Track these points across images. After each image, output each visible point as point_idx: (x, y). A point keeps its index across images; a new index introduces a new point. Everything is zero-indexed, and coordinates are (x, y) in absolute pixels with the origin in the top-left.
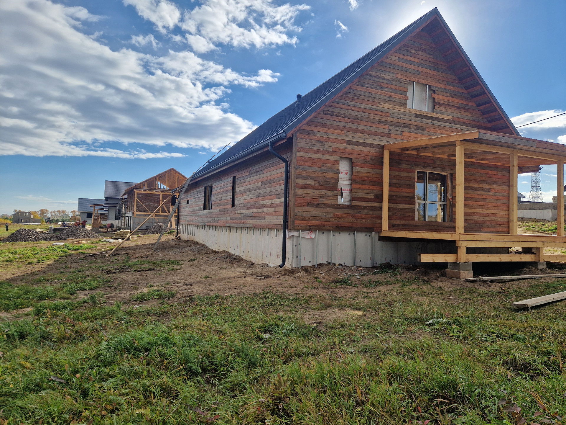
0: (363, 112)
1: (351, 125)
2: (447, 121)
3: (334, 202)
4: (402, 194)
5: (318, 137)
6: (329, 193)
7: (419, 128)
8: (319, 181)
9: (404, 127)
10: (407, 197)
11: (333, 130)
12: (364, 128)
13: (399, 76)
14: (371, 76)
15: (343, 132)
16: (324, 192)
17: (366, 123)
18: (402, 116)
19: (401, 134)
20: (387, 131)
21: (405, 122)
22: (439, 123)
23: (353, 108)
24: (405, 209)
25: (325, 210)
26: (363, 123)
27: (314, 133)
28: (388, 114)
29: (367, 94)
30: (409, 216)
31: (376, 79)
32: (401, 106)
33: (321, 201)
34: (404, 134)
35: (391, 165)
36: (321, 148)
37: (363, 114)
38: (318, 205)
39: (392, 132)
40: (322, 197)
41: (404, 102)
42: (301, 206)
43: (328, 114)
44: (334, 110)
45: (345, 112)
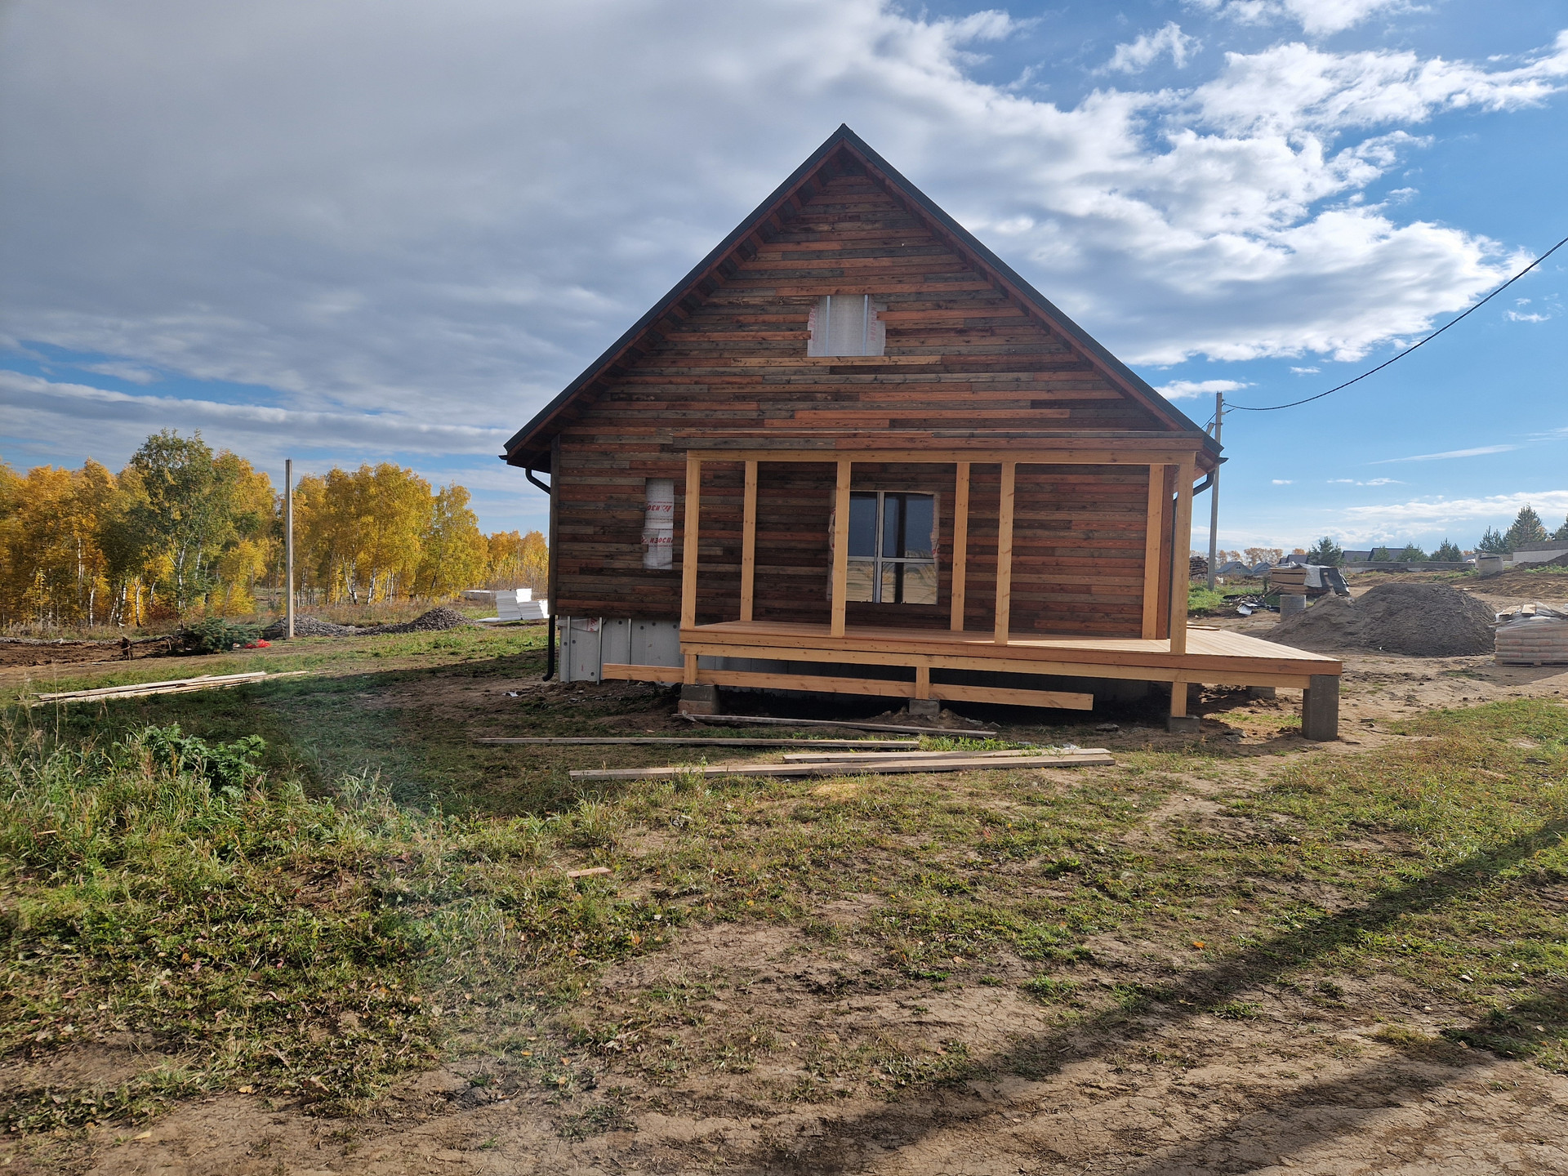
0: (696, 383)
1: (670, 414)
2: (922, 369)
3: (634, 565)
4: (793, 544)
5: (600, 445)
6: (624, 547)
7: (837, 396)
8: (603, 527)
9: (798, 399)
10: (805, 551)
11: (632, 429)
12: (699, 415)
13: (786, 292)
14: (716, 306)
15: (653, 429)
16: (613, 548)
17: (703, 405)
18: (793, 378)
19: (792, 417)
20: (754, 415)
21: (800, 388)
22: (898, 378)
23: (674, 380)
24: (800, 577)
25: (615, 581)
26: (696, 405)
27: (592, 438)
28: (759, 379)
29: (705, 346)
30: (811, 591)
31: (726, 311)
32: (790, 356)
33: (606, 563)
34: (799, 415)
35: (760, 485)
36: (607, 464)
37: (697, 388)
38: (600, 571)
39: (768, 414)
40: (610, 556)
41: (799, 345)
42: (568, 573)
43: (620, 399)
44: (632, 391)
45: (657, 390)
